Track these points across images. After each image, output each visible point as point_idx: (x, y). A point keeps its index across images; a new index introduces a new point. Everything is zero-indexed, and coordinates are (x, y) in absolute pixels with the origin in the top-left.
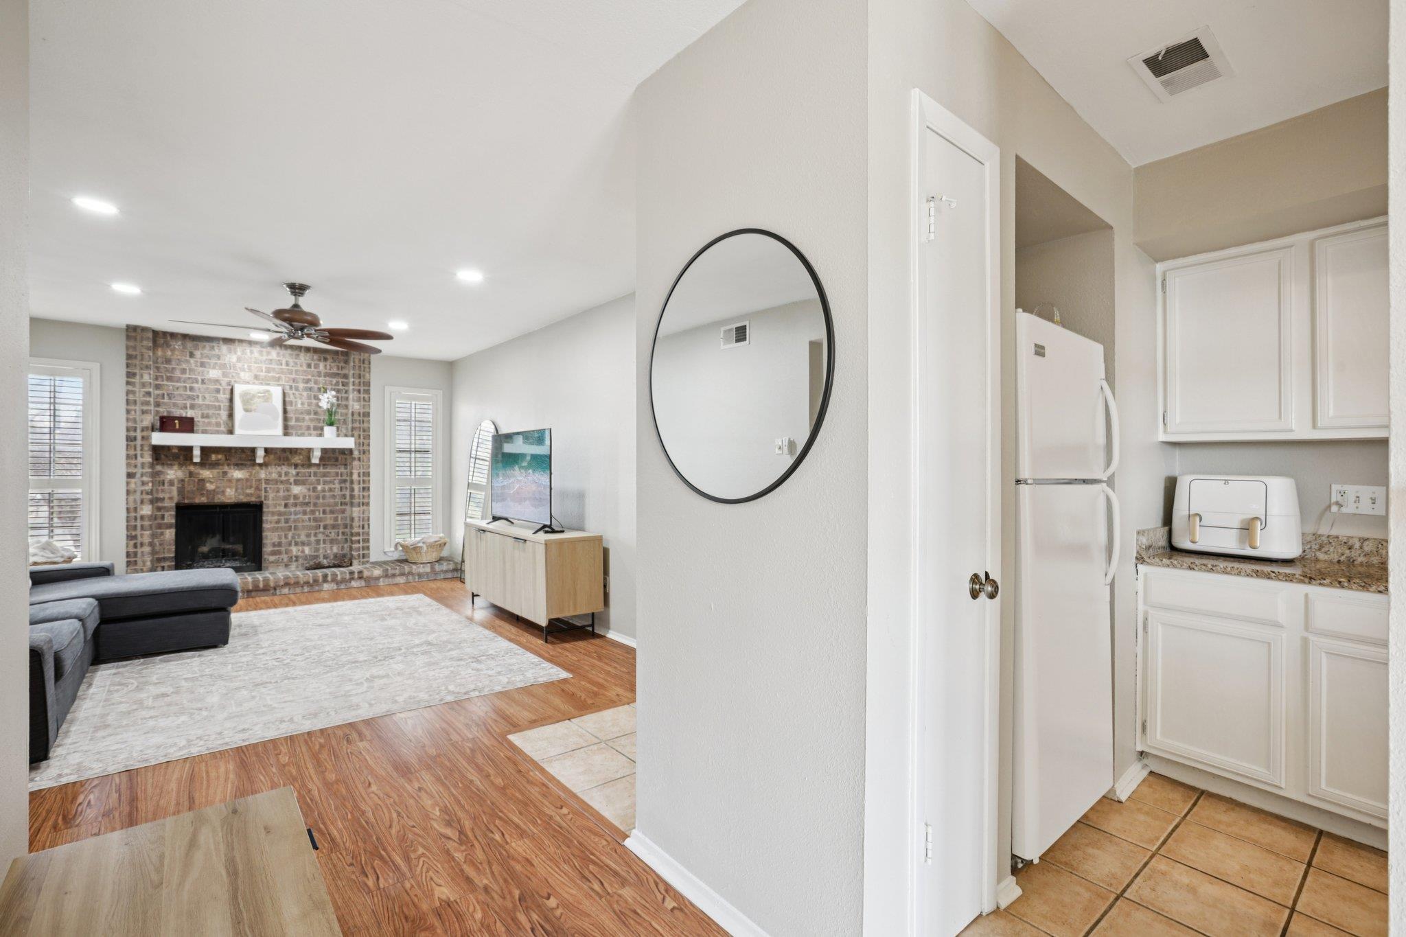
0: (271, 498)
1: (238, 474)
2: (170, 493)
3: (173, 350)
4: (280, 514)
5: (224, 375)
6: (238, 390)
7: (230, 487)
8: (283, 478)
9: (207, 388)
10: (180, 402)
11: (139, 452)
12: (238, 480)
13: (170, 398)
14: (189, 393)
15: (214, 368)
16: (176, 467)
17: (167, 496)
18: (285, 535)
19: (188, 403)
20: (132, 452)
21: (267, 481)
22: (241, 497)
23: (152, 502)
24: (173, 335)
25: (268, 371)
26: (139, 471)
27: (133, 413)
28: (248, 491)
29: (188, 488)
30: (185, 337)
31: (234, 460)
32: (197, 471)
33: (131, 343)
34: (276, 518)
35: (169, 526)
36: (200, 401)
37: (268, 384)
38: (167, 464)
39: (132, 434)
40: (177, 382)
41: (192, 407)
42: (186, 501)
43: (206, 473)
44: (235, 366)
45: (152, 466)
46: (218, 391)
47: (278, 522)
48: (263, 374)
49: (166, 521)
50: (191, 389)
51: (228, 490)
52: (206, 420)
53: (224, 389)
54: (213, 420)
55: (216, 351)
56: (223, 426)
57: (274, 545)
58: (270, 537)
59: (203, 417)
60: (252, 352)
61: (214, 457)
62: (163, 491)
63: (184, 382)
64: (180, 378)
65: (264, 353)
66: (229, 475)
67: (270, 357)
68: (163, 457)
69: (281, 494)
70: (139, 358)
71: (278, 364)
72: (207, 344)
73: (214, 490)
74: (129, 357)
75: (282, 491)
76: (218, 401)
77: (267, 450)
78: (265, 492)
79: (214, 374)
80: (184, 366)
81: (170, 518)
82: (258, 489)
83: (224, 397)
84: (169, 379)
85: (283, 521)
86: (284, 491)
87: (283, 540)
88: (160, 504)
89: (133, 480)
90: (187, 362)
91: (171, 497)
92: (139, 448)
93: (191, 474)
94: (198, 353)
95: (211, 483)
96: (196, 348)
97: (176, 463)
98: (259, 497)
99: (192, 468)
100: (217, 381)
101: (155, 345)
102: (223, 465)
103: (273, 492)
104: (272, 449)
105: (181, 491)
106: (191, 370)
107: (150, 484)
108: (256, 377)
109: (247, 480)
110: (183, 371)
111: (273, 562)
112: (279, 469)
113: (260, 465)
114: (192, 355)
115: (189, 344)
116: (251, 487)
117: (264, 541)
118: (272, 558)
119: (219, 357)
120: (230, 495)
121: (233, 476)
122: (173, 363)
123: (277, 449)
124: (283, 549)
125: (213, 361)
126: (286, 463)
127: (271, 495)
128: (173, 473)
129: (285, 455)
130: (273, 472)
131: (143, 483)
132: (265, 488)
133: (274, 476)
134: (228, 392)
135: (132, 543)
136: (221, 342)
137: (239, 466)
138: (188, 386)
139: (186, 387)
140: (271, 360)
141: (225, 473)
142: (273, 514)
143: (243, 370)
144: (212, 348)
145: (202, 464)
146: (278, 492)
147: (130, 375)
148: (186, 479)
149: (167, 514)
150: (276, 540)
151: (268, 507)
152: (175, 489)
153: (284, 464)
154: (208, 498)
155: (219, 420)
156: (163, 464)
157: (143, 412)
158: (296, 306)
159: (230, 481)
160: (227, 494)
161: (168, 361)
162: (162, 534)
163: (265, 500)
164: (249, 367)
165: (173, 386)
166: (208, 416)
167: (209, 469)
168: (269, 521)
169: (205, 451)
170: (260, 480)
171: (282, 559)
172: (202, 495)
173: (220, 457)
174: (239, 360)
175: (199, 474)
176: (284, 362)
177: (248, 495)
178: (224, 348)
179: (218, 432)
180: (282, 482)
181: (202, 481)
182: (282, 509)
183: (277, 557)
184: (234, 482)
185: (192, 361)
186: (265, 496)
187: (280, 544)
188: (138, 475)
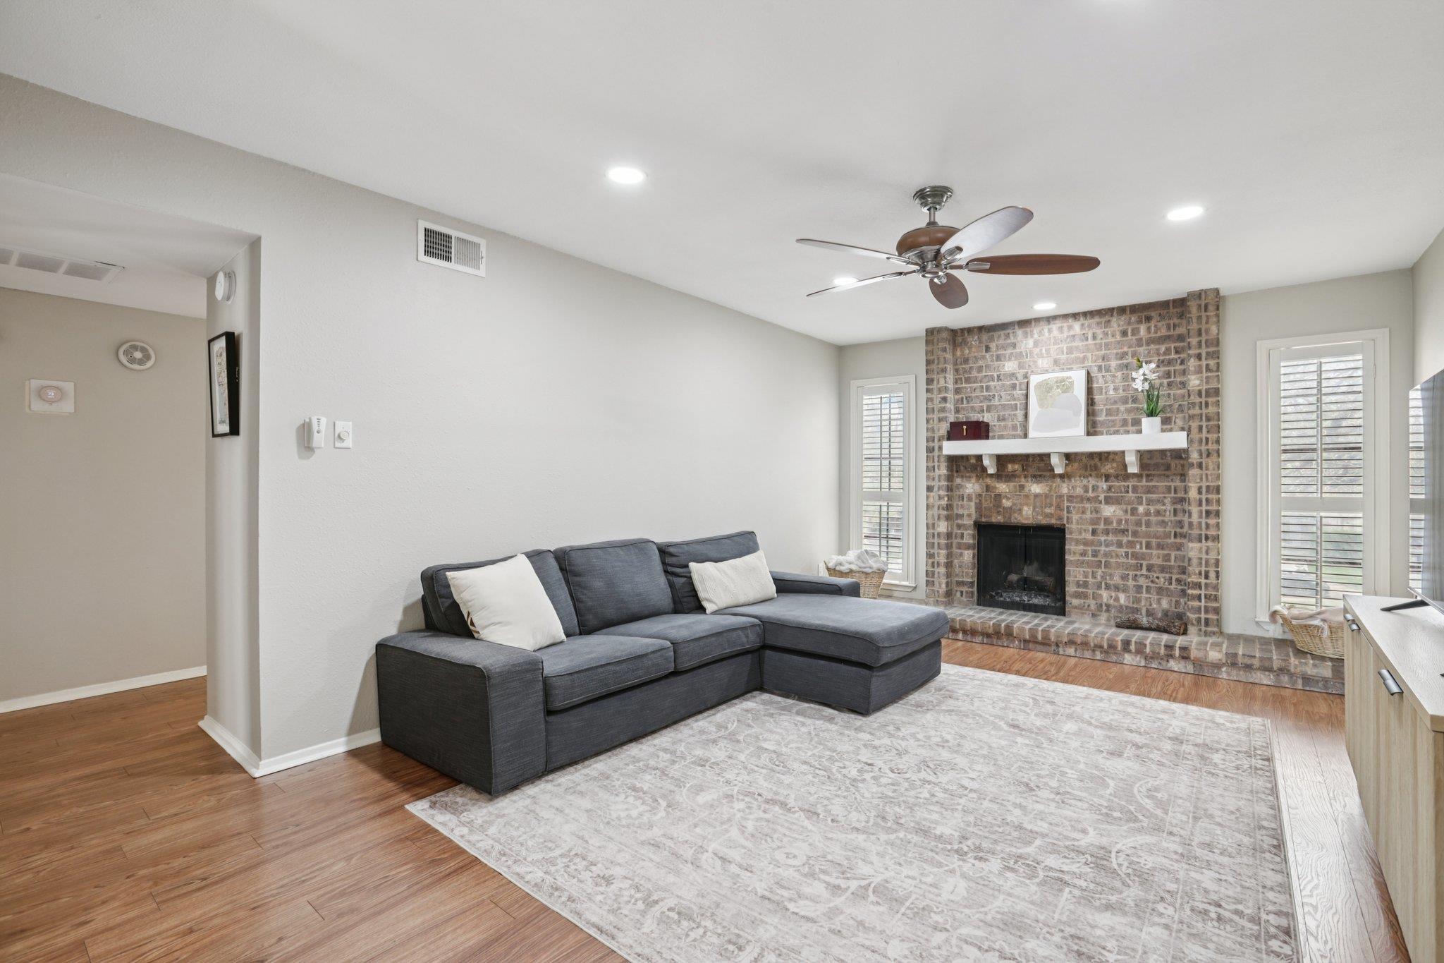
0: (1074, 521)
1: (1036, 488)
2: (968, 509)
3: (970, 348)
4: (1086, 543)
5: (1021, 366)
6: (1034, 380)
7: (1027, 504)
8: (1090, 494)
9: (1003, 385)
10: (977, 405)
11: (936, 464)
12: (1036, 496)
13: (968, 402)
14: (985, 393)
15: (1010, 359)
16: (973, 480)
17: (966, 512)
18: (1093, 573)
19: (985, 405)
20: (931, 464)
21: (1071, 498)
22: (1040, 518)
23: (948, 518)
24: (970, 330)
25: (1070, 351)
26: (936, 484)
27: (931, 422)
28: (1048, 510)
29: (985, 504)
30: (981, 329)
31: (1031, 471)
32: (993, 485)
33: (930, 348)
34: (1081, 547)
35: (968, 547)
36: (996, 402)
37: (1070, 369)
38: (966, 477)
39: (931, 444)
40: (975, 382)
41: (989, 409)
42: (983, 520)
43: (1002, 487)
44: (1031, 352)
45: (950, 478)
46: (1014, 387)
47: (1084, 554)
48: (1064, 357)
49: (965, 541)
50: (988, 388)
51: (1025, 508)
52: (1002, 424)
53: (1021, 384)
54: (1010, 424)
55: (1012, 340)
56: (1019, 430)
57: (1078, 584)
58: (1074, 574)
59: (999, 420)
60: (1050, 331)
61: (1010, 467)
62: (962, 506)
63: (981, 382)
64: (976, 378)
65: (1065, 329)
66: (1026, 490)
67: (1072, 333)
68: (962, 468)
69: (1088, 515)
70: (936, 362)
71: (1083, 341)
72: (1002, 333)
73: (1011, 508)
74: (928, 362)
75: (1088, 512)
76: (1015, 399)
77: (1068, 456)
78: (1068, 512)
79: (1009, 366)
80: (981, 363)
81: (969, 537)
82: (1059, 507)
83: (1019, 393)
84: (968, 380)
85: (1090, 553)
86: (1091, 513)
87: (1090, 579)
88: (960, 522)
89: (932, 494)
90: (983, 357)
91: (968, 513)
92: (936, 459)
93: (988, 488)
94: (993, 346)
95: (1008, 499)
96: (991, 339)
97: (974, 475)
98: (1061, 518)
99: (988, 481)
100: (1013, 375)
101: (955, 345)
102: (1019, 477)
103: (1077, 513)
104: (1076, 454)
105: (979, 508)
106: (987, 366)
107: (946, 499)
108: (1056, 362)
109: (1047, 496)
110: (980, 369)
111: (1076, 607)
112: (1085, 481)
113: (1061, 476)
114: (988, 349)
115: (985, 337)
116: (1051, 505)
117: (1067, 578)
118: (1075, 602)
119: (1014, 346)
120: (1027, 515)
121: (1030, 490)
122: (971, 361)
123: (1083, 454)
124: (1090, 592)
125: (1009, 352)
126: (1094, 474)
127: (1075, 517)
128: (971, 487)
129: (1092, 463)
130: (1077, 486)
131: (940, 498)
132: (1068, 507)
133: (1079, 491)
134: (1024, 387)
135: (930, 561)
136: (1016, 327)
137: (1037, 478)
138: (984, 385)
139: (982, 387)
140: (1074, 336)
141: (1022, 487)
142: (1077, 542)
143: (1041, 356)
144: (1008, 336)
145: (998, 476)
146: (1083, 512)
147: (929, 381)
148: (984, 494)
149: (965, 533)
150: (1081, 578)
151: (1071, 533)
152: (973, 504)
153: (1091, 475)
154: (1005, 517)
155: (1016, 422)
156: (962, 477)
157: (940, 420)
158: (932, 223)
159: (1027, 496)
160: (1024, 513)
161: (966, 361)
162: (961, 555)
163: (1068, 522)
164: (1048, 351)
165: (970, 387)
166: (1004, 419)
167: (1006, 482)
168: (1073, 552)
169: (1002, 460)
170: (1061, 497)
171: (1089, 606)
172: (999, 512)
173: (1016, 467)
174: (1036, 344)
175: (995, 488)
176: (1090, 336)
177: (1047, 515)
178: (1020, 332)
179: (1014, 437)
180: (1088, 499)
181: (998, 496)
182: (1089, 537)
183: (1082, 601)
184: (1032, 497)
185: (988, 355)
186: (1068, 518)
187: (1086, 584)
188: (936, 489)
